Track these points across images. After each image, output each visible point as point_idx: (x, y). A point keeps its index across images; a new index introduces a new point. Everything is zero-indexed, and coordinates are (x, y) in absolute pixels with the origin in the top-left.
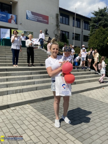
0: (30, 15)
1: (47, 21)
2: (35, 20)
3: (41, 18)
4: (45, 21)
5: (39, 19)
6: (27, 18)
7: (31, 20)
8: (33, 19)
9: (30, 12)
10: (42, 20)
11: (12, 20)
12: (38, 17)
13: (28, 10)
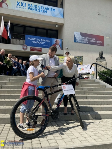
0: (78, 37)
1: (101, 42)
2: (86, 42)
3: (93, 39)
4: (99, 42)
5: (91, 41)
6: (75, 41)
7: (80, 43)
8: (83, 42)
9: (79, 33)
10: (95, 41)
11: (57, 45)
12: (89, 38)
13: (77, 31)
